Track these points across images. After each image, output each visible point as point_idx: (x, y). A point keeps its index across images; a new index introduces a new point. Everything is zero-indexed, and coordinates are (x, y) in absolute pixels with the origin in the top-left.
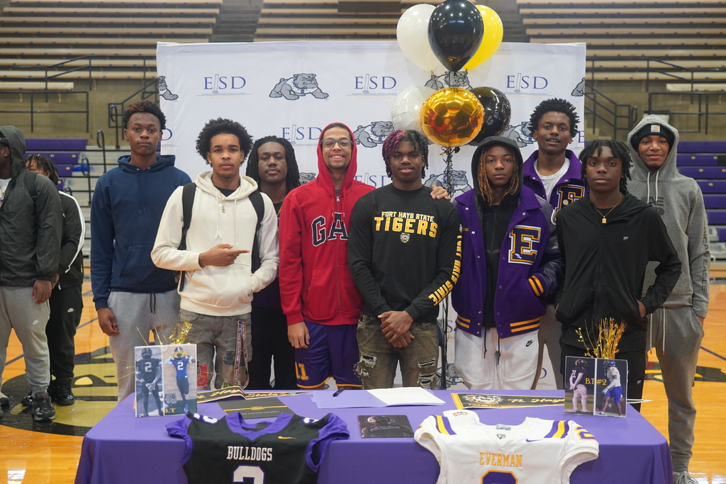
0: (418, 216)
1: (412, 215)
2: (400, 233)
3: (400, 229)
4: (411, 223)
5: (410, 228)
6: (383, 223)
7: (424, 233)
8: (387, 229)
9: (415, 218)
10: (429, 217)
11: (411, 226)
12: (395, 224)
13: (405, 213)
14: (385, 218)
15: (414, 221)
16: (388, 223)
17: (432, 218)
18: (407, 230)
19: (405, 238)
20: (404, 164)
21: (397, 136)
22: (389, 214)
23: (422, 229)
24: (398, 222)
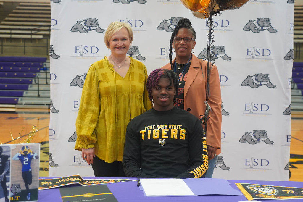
0: (170, 126)
1: (166, 126)
2: (158, 139)
3: (158, 137)
4: (165, 132)
5: (165, 135)
6: (146, 134)
7: (176, 138)
8: (149, 138)
9: (168, 128)
10: (178, 126)
11: (166, 133)
12: (154, 134)
13: (161, 126)
14: (147, 130)
15: (168, 130)
16: (149, 134)
17: (180, 126)
18: (163, 137)
19: (162, 142)
20: (162, 94)
21: (158, 74)
22: (150, 127)
23: (174, 135)
24: (156, 132)
